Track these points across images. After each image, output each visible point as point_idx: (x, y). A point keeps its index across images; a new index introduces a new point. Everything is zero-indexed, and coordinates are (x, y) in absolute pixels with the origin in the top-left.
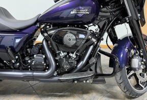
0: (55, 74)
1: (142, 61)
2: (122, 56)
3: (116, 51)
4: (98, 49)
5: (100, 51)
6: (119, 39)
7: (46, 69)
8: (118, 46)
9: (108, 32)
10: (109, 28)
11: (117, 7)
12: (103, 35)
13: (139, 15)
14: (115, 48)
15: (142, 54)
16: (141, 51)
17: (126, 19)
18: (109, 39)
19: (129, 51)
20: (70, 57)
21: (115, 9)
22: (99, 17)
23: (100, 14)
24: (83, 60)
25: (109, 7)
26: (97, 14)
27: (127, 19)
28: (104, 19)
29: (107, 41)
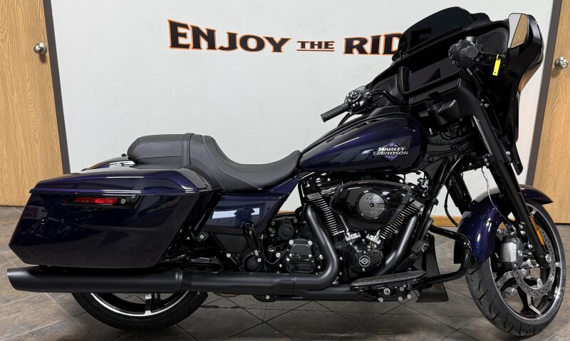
0: (334, 283)
1: (527, 247)
2: (479, 238)
3: (468, 227)
4: (429, 224)
5: (433, 229)
6: (474, 201)
7: (317, 270)
8: (473, 215)
9: (447, 187)
10: (449, 177)
11: (463, 134)
12: (437, 193)
13: (508, 153)
14: (465, 221)
15: (522, 232)
16: (521, 227)
17: (483, 160)
18: (451, 201)
19: (495, 226)
20: (368, 241)
21: (459, 139)
22: (427, 156)
23: (430, 148)
24: (397, 248)
25: (448, 134)
26: (424, 150)
27: (486, 160)
28: (436, 158)
29: (446, 206)
